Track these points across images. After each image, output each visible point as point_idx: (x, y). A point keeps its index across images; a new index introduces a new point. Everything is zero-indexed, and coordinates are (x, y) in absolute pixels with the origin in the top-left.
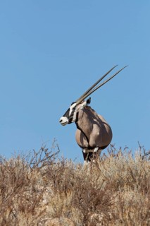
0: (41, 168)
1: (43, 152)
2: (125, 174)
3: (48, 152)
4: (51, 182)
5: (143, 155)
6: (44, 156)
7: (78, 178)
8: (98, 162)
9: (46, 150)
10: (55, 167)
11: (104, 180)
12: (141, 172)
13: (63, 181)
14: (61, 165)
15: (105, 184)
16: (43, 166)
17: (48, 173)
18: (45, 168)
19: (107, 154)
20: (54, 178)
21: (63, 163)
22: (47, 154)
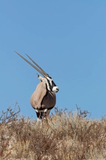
0: (7, 123)
1: (9, 112)
2: (67, 128)
3: (12, 111)
4: (15, 133)
5: (79, 114)
6: (9, 114)
7: (34, 131)
8: (48, 119)
9: (11, 110)
10: (17, 122)
11: (52, 132)
12: (78, 126)
13: (23, 132)
14: (21, 121)
15: (52, 134)
16: (9, 121)
17: (13, 126)
18: (10, 123)
19: (54, 113)
20: (17, 130)
21: (23, 120)
22: (11, 114)
